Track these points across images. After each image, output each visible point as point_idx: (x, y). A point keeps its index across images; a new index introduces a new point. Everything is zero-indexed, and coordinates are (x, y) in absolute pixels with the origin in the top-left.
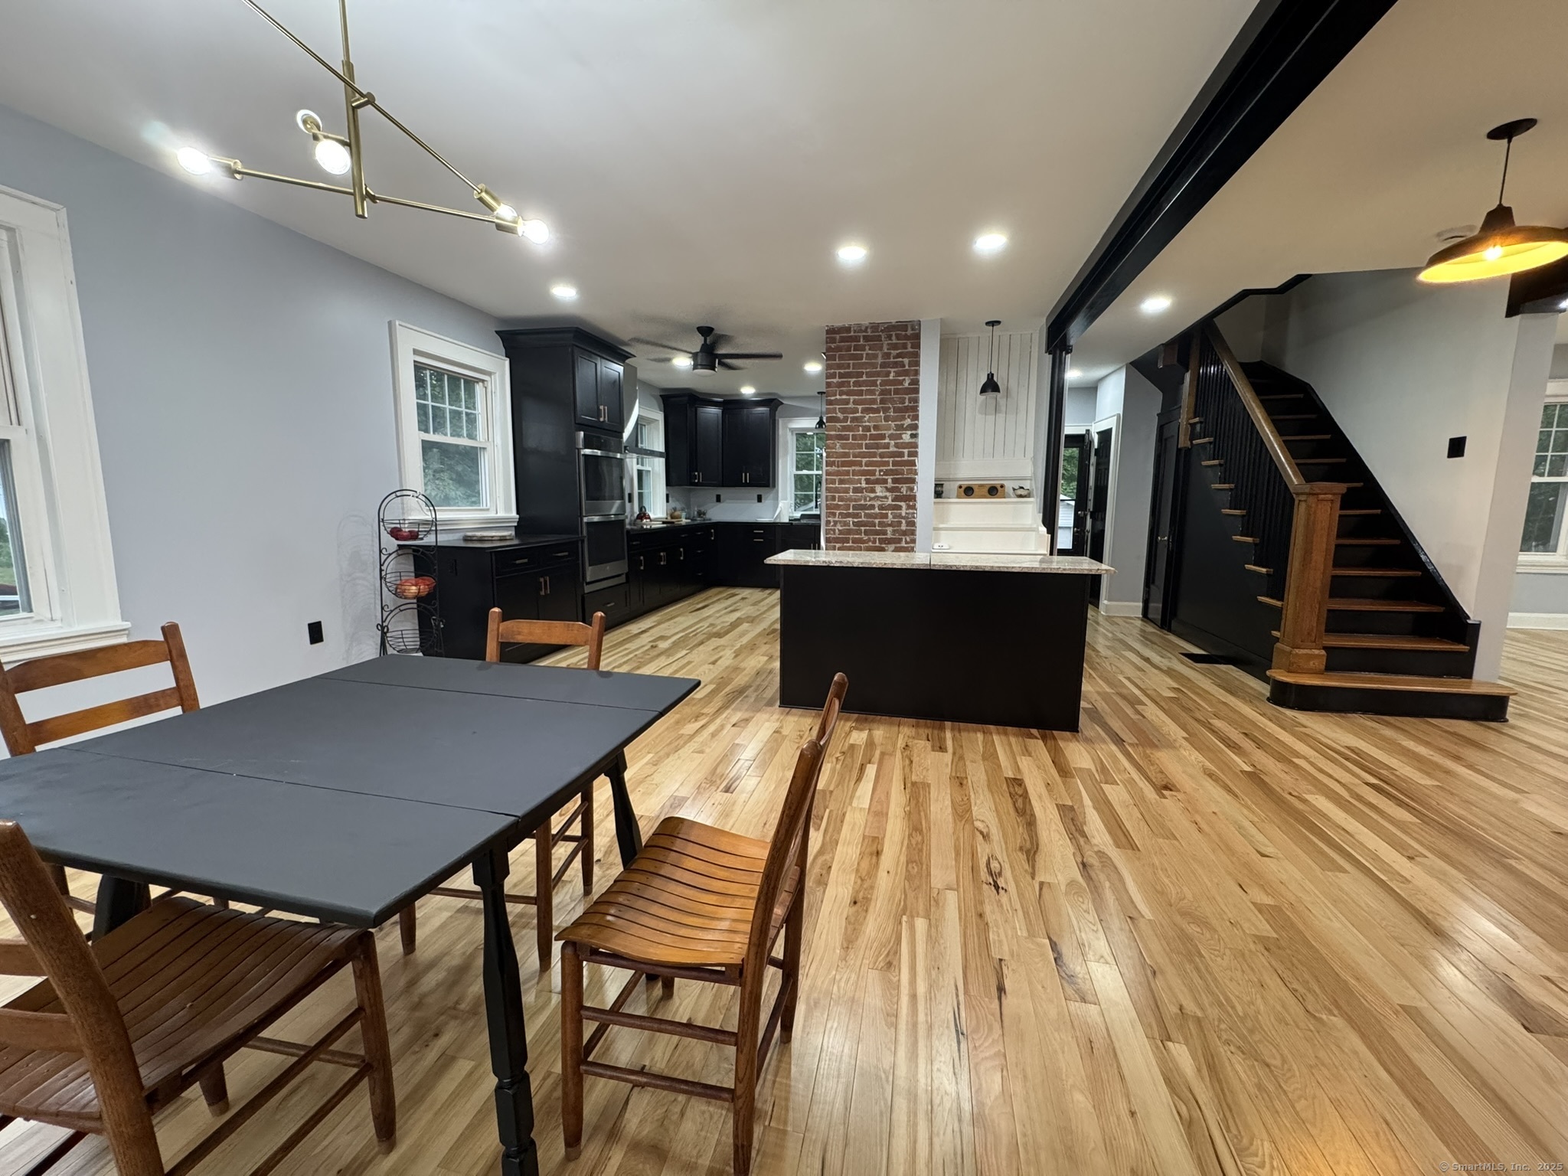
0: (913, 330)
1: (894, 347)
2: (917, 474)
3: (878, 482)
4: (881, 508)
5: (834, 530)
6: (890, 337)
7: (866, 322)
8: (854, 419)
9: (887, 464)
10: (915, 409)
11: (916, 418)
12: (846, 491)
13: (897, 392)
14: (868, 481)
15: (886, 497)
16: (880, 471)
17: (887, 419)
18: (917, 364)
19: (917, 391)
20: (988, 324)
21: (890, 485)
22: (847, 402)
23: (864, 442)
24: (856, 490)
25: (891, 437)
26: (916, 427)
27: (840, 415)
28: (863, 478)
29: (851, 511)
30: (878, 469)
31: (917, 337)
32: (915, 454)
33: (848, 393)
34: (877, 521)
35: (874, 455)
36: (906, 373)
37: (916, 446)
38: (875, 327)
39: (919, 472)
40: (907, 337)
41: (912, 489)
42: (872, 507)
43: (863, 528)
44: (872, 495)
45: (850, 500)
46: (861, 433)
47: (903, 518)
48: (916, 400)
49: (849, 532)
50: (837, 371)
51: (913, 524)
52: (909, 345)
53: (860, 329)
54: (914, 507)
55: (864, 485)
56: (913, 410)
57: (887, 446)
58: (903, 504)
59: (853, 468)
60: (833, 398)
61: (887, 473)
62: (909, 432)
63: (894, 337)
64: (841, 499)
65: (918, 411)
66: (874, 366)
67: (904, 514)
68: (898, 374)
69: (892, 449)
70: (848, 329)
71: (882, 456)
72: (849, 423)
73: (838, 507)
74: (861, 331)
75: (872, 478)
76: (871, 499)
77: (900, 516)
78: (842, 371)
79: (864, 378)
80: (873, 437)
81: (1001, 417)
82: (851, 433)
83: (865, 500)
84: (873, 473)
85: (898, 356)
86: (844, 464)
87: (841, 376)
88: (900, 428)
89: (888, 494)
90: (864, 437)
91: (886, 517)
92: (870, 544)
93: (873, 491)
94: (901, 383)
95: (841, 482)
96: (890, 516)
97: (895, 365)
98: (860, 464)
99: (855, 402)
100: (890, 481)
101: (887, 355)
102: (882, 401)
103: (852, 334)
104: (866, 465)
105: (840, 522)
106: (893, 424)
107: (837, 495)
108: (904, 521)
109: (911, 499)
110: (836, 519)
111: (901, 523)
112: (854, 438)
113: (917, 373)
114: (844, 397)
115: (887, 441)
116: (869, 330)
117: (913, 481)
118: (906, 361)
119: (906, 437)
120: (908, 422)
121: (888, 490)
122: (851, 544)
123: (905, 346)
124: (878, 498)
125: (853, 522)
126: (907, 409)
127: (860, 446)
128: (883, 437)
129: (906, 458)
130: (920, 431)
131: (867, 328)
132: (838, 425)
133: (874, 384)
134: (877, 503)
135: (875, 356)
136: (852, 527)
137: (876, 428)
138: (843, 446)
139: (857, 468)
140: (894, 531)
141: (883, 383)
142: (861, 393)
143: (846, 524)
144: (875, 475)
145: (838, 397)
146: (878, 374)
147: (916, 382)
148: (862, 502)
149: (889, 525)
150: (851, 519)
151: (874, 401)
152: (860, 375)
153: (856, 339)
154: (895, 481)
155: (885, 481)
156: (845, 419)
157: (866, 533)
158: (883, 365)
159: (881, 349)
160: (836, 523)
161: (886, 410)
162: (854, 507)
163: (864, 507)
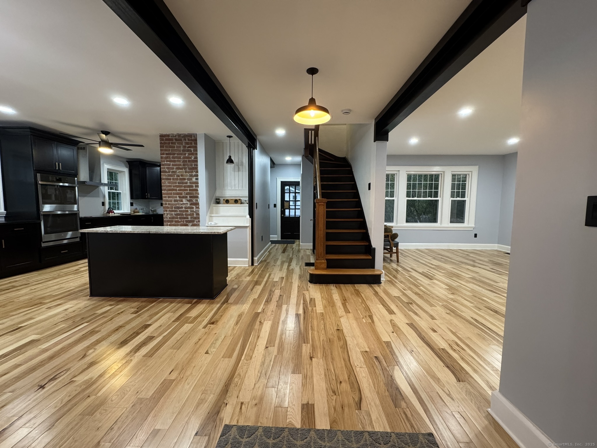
0: (194, 137)
1: (187, 143)
2: (199, 194)
3: (183, 197)
4: (185, 208)
5: (167, 217)
6: (185, 140)
7: (175, 133)
8: (173, 172)
9: (187, 190)
10: (197, 168)
11: (197, 172)
12: (171, 201)
13: (189, 161)
14: (180, 197)
15: (187, 204)
16: (184, 193)
17: (186, 172)
18: (197, 151)
19: (197, 161)
20: (228, 136)
21: (188, 198)
22: (169, 165)
23: (177, 181)
24: (175, 201)
25: (188, 179)
26: (197, 176)
27: (167, 170)
28: (178, 196)
29: (173, 209)
30: (183, 192)
31: (196, 140)
32: (198, 186)
33: (170, 161)
34: (184, 213)
35: (181, 187)
36: (192, 154)
37: (197, 183)
38: (179, 135)
40: (192, 140)
41: (197, 200)
42: (182, 208)
43: (179, 216)
44: (182, 203)
45: (173, 205)
46: (176, 177)
47: (194, 212)
48: (197, 165)
49: (173, 218)
50: (165, 152)
51: (199, 214)
52: (193, 143)
53: (173, 135)
54: (198, 208)
55: (178, 199)
56: (196, 169)
57: (186, 183)
58: (194, 206)
59: (173, 192)
60: (164, 163)
61: (187, 194)
62: (195, 178)
63: (187, 140)
64: (169, 204)
65: (198, 169)
66: (180, 151)
67: (195, 211)
68: (189, 154)
69: (188, 184)
70: (168, 136)
71: (185, 187)
72: (171, 173)
73: (168, 208)
74: (174, 137)
75: (181, 196)
76: (181, 204)
77: (193, 211)
78: (167, 152)
79: (176, 155)
80: (180, 179)
82: (172, 178)
83: (179, 205)
84: (181, 194)
85: (189, 147)
86: (170, 190)
87: (167, 154)
88: (191, 176)
89: (188, 202)
90: (177, 179)
91: (187, 211)
92: (182, 223)
93: (182, 201)
94: (191, 158)
95: (169, 197)
96: (189, 211)
97: (188, 151)
98: (176, 190)
99: (173, 165)
100: (188, 197)
101: (184, 147)
102: (184, 165)
103: (170, 137)
104: (179, 191)
105: (169, 214)
106: (188, 174)
107: (167, 203)
108: (195, 213)
109: (197, 204)
110: (168, 213)
111: (193, 214)
112: (173, 179)
113: (197, 154)
114: (168, 163)
115: (186, 181)
116: (177, 136)
117: (197, 197)
118: (192, 149)
119: (194, 179)
120: (194, 173)
121: (188, 201)
122: (174, 223)
123: (191, 144)
124: (184, 204)
125: (175, 214)
126: (193, 168)
127: (176, 183)
128: (185, 179)
129: (194, 188)
130: (199, 177)
131: (176, 135)
132: (167, 174)
133: (180, 158)
134: (184, 206)
135: (180, 147)
136: (174, 216)
137: (182, 175)
138: (169, 183)
139: (175, 192)
140: (191, 217)
141: (184, 158)
142: (175, 161)
143: (171, 215)
144: (182, 195)
145: (166, 163)
146: (181, 154)
147: (196, 158)
148: (178, 206)
149: (189, 215)
150: (173, 213)
151: (180, 165)
152: (174, 154)
153: (172, 140)
154: (190, 197)
155: (187, 197)
156: (169, 172)
157: (180, 218)
158: (183, 151)
159: (182, 144)
160: (167, 214)
161: (185, 169)
162: (175, 208)
163: (178, 208)
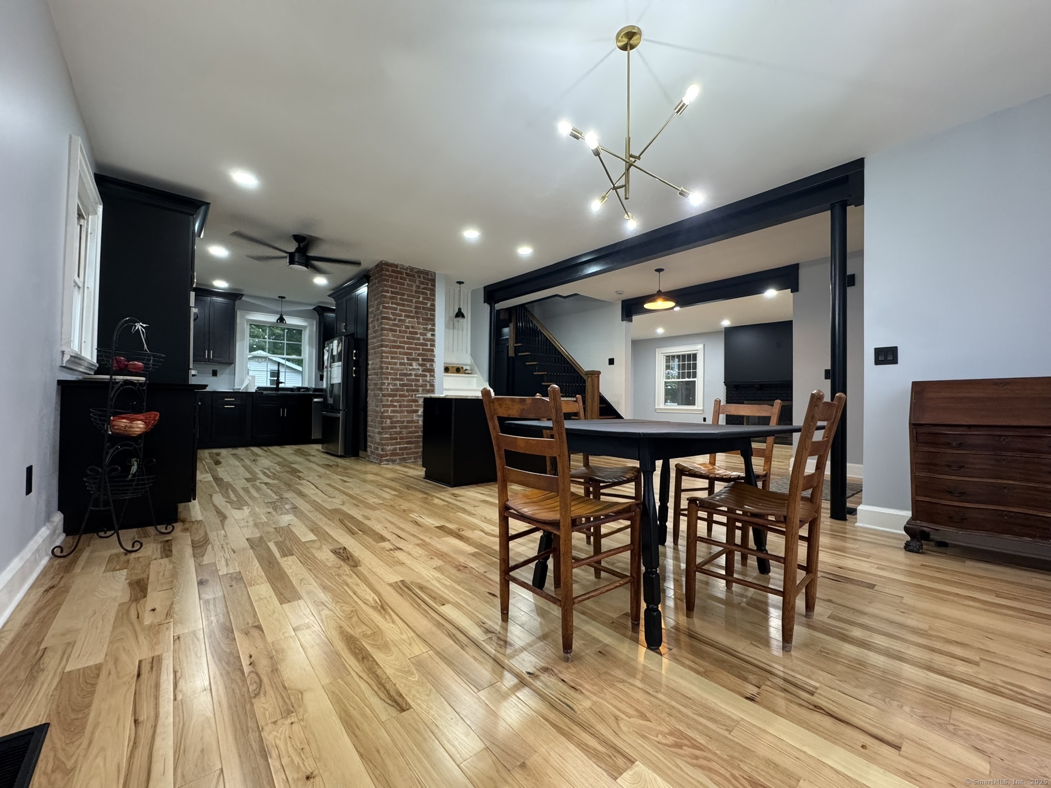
0: (432, 276)
1: (422, 283)
2: (435, 357)
3: (414, 360)
4: (416, 375)
5: (388, 389)
6: (419, 277)
7: (407, 265)
8: (400, 320)
9: (418, 349)
10: (433, 320)
11: (434, 325)
12: (395, 364)
13: (424, 308)
14: (408, 359)
15: (418, 369)
16: (415, 353)
17: (419, 323)
18: (434, 295)
19: (434, 310)
20: (458, 282)
21: (421, 362)
22: (396, 309)
23: (406, 335)
24: (401, 364)
25: (421, 334)
26: (433, 330)
27: (391, 316)
28: (405, 357)
29: (398, 377)
30: (414, 352)
31: (433, 281)
32: (433, 345)
33: (397, 304)
34: (413, 383)
35: (411, 343)
36: (428, 299)
37: (433, 341)
38: (412, 269)
39: (436, 356)
40: (428, 279)
41: (432, 365)
42: (411, 375)
43: (405, 388)
44: (411, 367)
45: (398, 369)
46: (404, 329)
47: (428, 382)
48: (434, 315)
49: (397, 390)
50: (390, 289)
51: (432, 386)
52: (430, 284)
53: (403, 268)
54: (433, 376)
55: (406, 361)
56: (432, 320)
57: (418, 339)
58: (427, 374)
59: (400, 350)
60: (387, 305)
61: (419, 355)
62: (431, 333)
63: (422, 278)
64: (392, 369)
65: (434, 321)
66: (411, 291)
67: (428, 380)
68: (424, 299)
69: (421, 341)
70: (396, 266)
71: (416, 344)
72: (397, 322)
73: (390, 374)
74: (404, 269)
75: (411, 357)
76: (410, 370)
77: (426, 381)
78: (393, 290)
79: (406, 297)
80: (411, 333)
81: (455, 331)
82: (398, 329)
83: (407, 370)
84: (411, 354)
85: (424, 288)
86: (394, 347)
87: (392, 292)
88: (425, 329)
89: (420, 367)
90: (405, 332)
91: (418, 380)
92: (410, 398)
93: (411, 365)
94: (426, 304)
95: (392, 358)
96: (421, 381)
97: (423, 293)
98: (403, 348)
99: (401, 310)
100: (420, 360)
101: (418, 287)
102: (416, 313)
103: (399, 269)
104: (407, 349)
105: (392, 383)
106: (422, 327)
107: (390, 366)
108: (428, 384)
109: (431, 371)
110: (389, 382)
111: (426, 385)
112: (400, 331)
113: (434, 300)
114: (394, 306)
115: (418, 336)
116: (408, 270)
117: (433, 361)
118: (428, 292)
119: (429, 335)
120: (430, 327)
121: (420, 365)
122: (398, 398)
123: (427, 284)
124: (414, 369)
125: (400, 384)
126: (429, 319)
127: (403, 337)
128: (416, 333)
129: (429, 347)
130: (436, 333)
131: (407, 268)
132: (391, 322)
133: (411, 301)
134: (413, 373)
135: (412, 286)
136: (399, 387)
137: (413, 327)
138: (394, 336)
139: (402, 350)
140: (423, 390)
141: (416, 302)
142: (403, 305)
143: (395, 385)
144: (412, 355)
145: (390, 305)
146: (414, 296)
147: (433, 305)
148: (405, 372)
149: (421, 386)
150: (398, 382)
151: (411, 312)
152: (403, 294)
153: (401, 273)
154: (423, 360)
155: (418, 360)
156: (395, 320)
157: (407, 390)
158: (416, 292)
159: (415, 283)
160: (389, 384)
161: (418, 318)
162: (401, 375)
163: (406, 375)
